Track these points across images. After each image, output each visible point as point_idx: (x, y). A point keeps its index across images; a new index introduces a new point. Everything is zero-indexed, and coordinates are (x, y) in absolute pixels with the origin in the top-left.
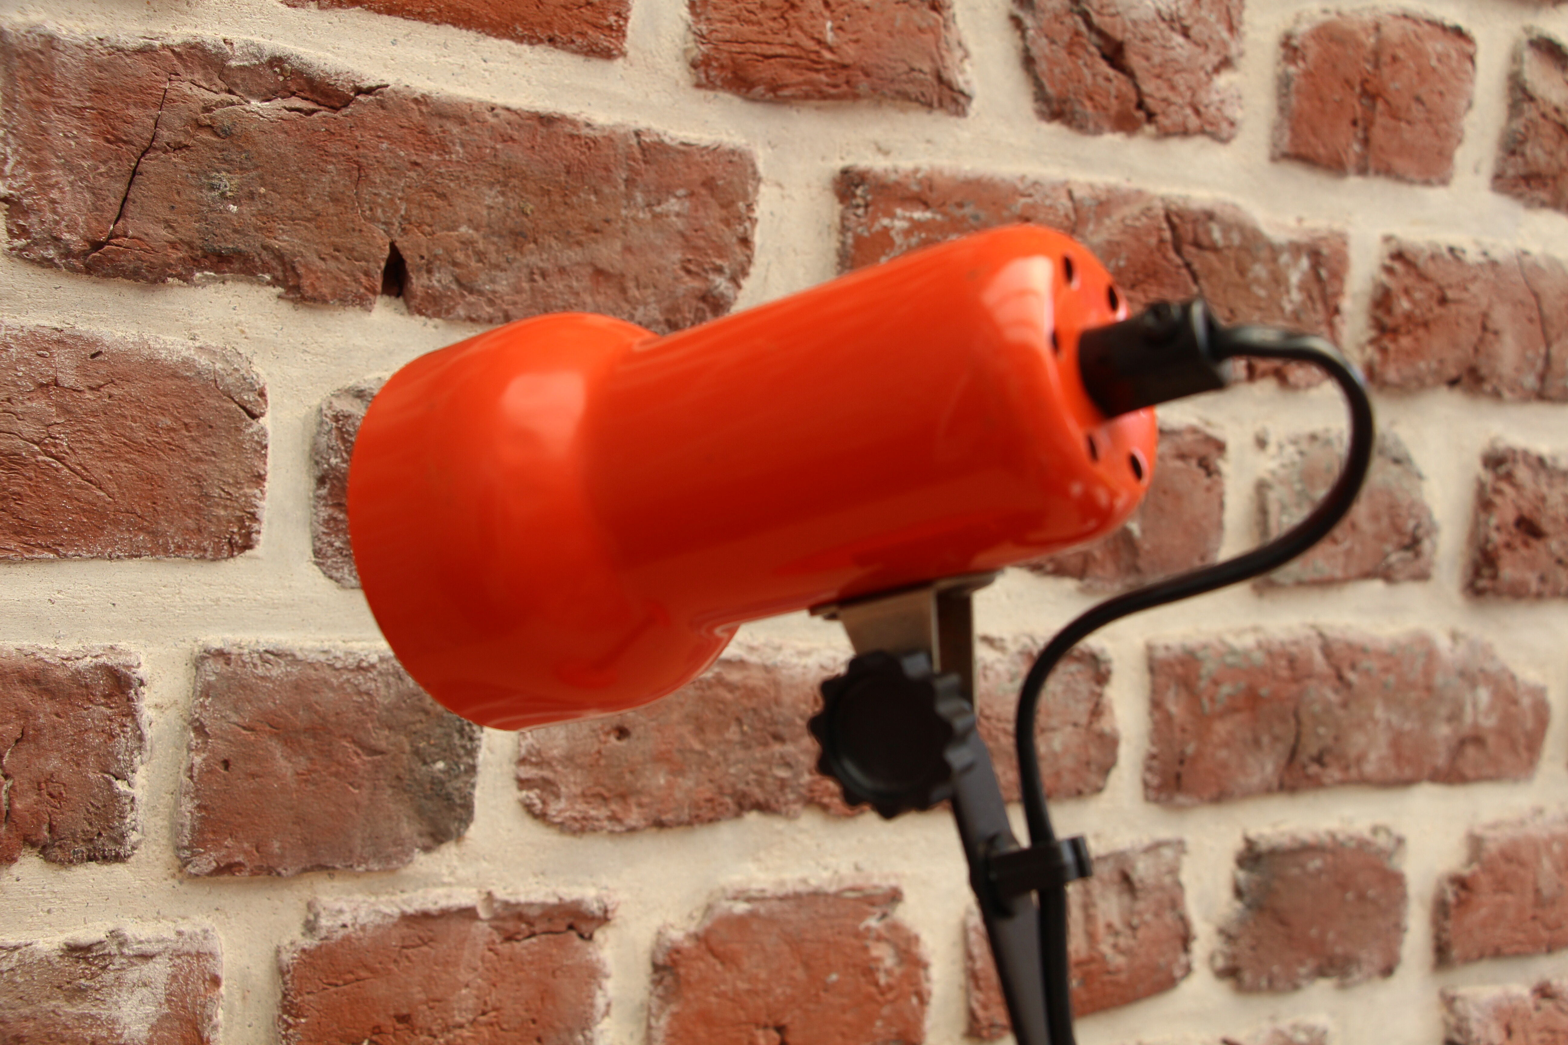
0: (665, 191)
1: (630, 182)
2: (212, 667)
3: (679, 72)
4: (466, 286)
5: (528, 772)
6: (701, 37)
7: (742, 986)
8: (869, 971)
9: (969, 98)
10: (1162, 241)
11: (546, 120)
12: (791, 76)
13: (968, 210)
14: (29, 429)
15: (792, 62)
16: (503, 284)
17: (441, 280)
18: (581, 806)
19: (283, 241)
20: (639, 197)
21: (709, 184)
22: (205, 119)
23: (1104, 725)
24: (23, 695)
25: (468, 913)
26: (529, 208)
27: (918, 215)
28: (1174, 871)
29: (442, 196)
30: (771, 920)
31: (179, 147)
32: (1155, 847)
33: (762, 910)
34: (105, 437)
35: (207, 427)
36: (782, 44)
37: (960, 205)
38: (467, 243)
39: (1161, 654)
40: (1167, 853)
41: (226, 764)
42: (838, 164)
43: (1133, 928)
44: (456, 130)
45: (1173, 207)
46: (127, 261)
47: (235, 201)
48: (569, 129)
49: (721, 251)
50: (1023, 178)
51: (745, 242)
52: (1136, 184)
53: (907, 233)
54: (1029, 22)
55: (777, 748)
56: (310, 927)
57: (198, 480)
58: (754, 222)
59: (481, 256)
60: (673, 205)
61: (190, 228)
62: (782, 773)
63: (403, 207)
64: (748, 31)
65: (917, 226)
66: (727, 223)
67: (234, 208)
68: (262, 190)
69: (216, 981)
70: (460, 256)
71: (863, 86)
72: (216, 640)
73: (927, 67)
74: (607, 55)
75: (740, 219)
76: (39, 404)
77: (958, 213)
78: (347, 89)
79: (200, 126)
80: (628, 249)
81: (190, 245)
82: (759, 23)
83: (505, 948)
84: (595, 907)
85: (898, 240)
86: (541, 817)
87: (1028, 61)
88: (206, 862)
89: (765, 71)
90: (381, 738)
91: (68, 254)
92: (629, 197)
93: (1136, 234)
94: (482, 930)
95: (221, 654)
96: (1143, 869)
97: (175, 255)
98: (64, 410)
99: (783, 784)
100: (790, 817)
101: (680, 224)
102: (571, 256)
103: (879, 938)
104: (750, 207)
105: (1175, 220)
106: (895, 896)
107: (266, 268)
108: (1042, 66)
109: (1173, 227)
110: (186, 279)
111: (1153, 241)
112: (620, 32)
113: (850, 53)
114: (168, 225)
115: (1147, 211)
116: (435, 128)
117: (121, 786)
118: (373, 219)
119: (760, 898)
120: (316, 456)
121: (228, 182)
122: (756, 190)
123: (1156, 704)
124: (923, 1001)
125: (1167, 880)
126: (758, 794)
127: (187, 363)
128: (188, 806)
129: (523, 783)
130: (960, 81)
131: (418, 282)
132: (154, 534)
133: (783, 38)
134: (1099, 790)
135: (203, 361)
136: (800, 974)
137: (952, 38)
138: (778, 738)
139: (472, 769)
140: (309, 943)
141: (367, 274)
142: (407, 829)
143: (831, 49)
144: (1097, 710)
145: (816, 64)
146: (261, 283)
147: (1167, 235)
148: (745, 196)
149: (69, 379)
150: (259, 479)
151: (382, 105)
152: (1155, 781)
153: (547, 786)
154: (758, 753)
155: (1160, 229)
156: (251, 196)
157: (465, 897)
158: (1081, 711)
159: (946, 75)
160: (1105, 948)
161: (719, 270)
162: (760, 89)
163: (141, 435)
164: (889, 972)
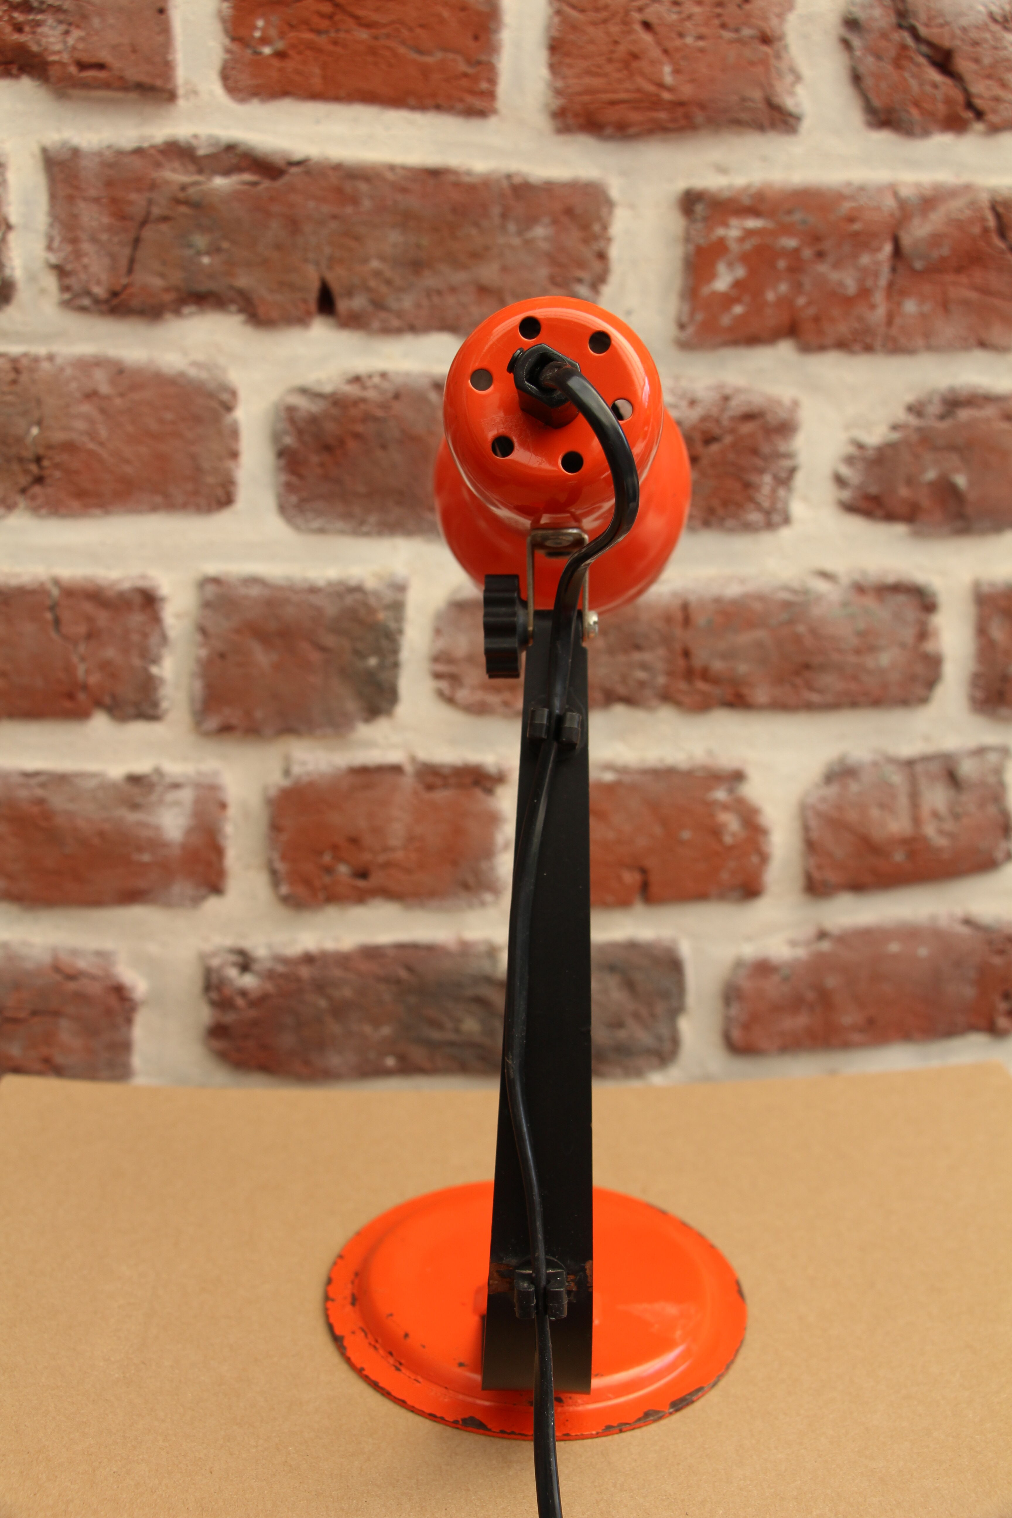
0: (531, 220)
1: (504, 216)
2: (211, 590)
3: (542, 122)
4: (379, 305)
5: (441, 668)
6: (558, 92)
7: (611, 835)
8: (716, 832)
9: (798, 118)
10: (986, 230)
11: (435, 173)
12: (635, 116)
13: (797, 217)
14: (80, 425)
15: (635, 104)
16: (407, 302)
17: (358, 302)
18: (480, 696)
19: (243, 281)
20: (512, 227)
21: (569, 212)
22: (181, 195)
23: (929, 647)
24: (88, 607)
25: (396, 769)
26: (425, 241)
27: (753, 223)
28: (998, 771)
29: (357, 238)
30: (633, 788)
31: (165, 219)
32: (980, 752)
33: (627, 779)
34: (130, 429)
35: (197, 420)
36: (627, 91)
37: (789, 212)
38: (377, 274)
39: (986, 589)
40: (993, 758)
41: (222, 656)
42: (681, 185)
43: (956, 817)
44: (363, 187)
45: (999, 199)
46: (135, 303)
47: (208, 253)
48: (452, 178)
49: (581, 264)
50: (849, 184)
51: (602, 256)
52: (965, 178)
53: (741, 240)
54: (856, 42)
55: (637, 656)
56: (287, 772)
57: (193, 457)
58: (609, 240)
59: (389, 282)
60: (540, 232)
61: (177, 277)
62: (641, 675)
63: (327, 250)
64: (596, 82)
65: (749, 233)
66: (586, 241)
67: (206, 260)
68: (225, 245)
69: (223, 806)
70: (372, 283)
71: (699, 117)
72: (212, 568)
73: (757, 95)
74: (482, 113)
75: (595, 238)
76: (86, 408)
77: (787, 219)
78: (280, 162)
79: (178, 202)
80: (504, 269)
81: (177, 289)
82: (605, 75)
83: (427, 796)
84: (492, 769)
85: (734, 247)
86: (450, 700)
87: (856, 79)
88: (213, 723)
89: (612, 115)
90: (330, 640)
91: (97, 301)
92: (503, 228)
93: (959, 225)
94: (408, 782)
95: (216, 581)
96: (967, 768)
97: (168, 297)
98: (103, 411)
99: (642, 684)
100: (650, 709)
101: (544, 246)
102: (459, 277)
103: (725, 807)
104: (605, 227)
105: (1001, 210)
106: (738, 777)
107: (232, 301)
108: (869, 82)
109: (998, 216)
110: (177, 312)
111: (976, 230)
112: (490, 95)
113: (687, 91)
114: (162, 275)
115: (972, 204)
116: (348, 187)
117: (154, 670)
118: (306, 260)
119: (623, 770)
120: (276, 437)
121: (201, 241)
122: (610, 212)
123: (982, 631)
124: (764, 858)
125: (991, 779)
126: (621, 690)
127: (182, 374)
128: (198, 685)
129: (438, 676)
130: (789, 103)
131: (342, 305)
132: (166, 496)
133: (628, 85)
134: (924, 700)
135: (193, 372)
136: (658, 830)
137: (784, 65)
138: (638, 647)
139: (396, 665)
140: (286, 783)
141: (305, 301)
142: (351, 705)
143: (669, 89)
144: (923, 634)
145: (656, 103)
146: (231, 313)
147: (992, 222)
148: (599, 218)
149: (105, 388)
150: (234, 455)
151: (308, 173)
152: (979, 694)
153: (454, 679)
154: (621, 658)
155: (983, 219)
156: (218, 250)
157: (394, 757)
158: (908, 634)
159: (776, 100)
160: (930, 830)
161: (580, 281)
162: (609, 131)
163: (154, 426)
164: (734, 835)
